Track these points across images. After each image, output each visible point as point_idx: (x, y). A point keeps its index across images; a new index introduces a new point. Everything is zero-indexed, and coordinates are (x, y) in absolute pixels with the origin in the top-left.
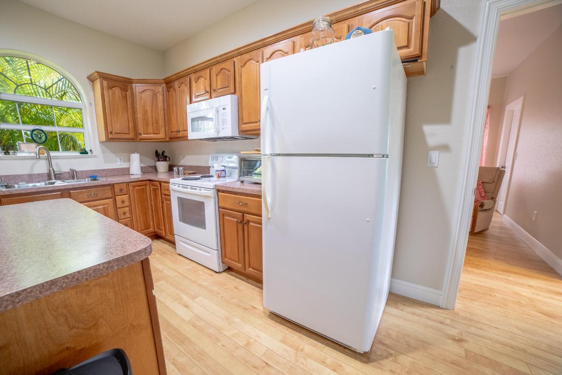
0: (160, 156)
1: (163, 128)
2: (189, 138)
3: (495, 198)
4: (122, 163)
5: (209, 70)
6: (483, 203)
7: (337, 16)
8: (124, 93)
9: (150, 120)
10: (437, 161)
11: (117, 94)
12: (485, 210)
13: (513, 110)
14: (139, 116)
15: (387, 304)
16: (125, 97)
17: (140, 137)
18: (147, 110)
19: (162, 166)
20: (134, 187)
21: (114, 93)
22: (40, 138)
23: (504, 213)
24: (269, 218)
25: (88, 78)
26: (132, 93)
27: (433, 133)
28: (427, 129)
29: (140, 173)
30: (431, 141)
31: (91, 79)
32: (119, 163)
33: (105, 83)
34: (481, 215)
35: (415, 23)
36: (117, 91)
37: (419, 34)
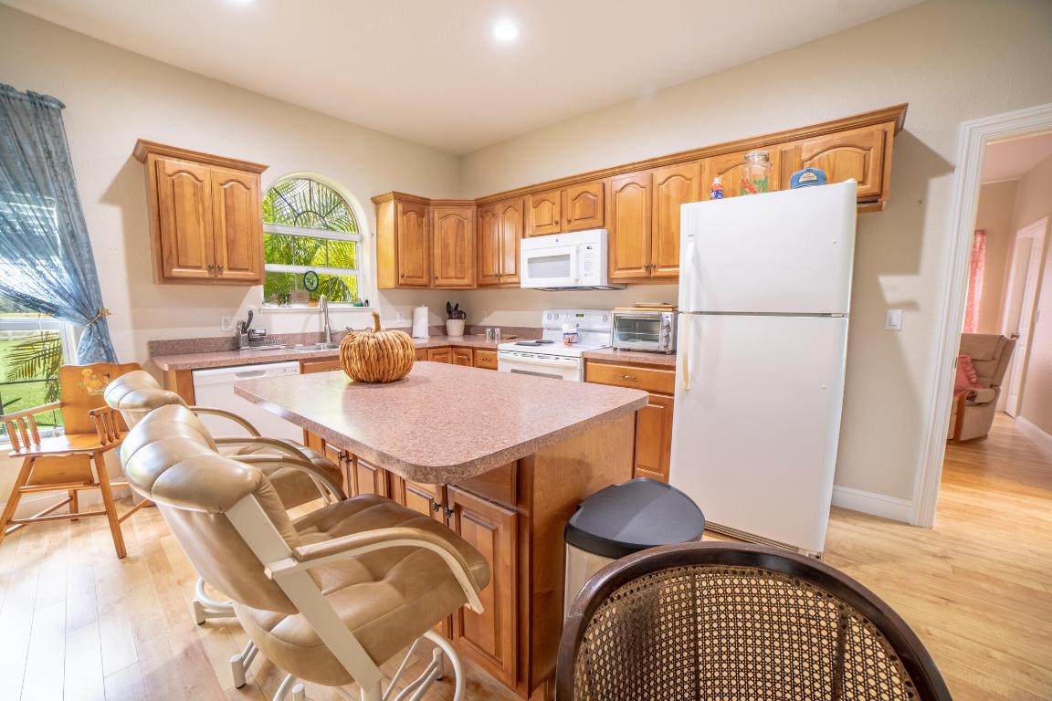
0: (453, 311)
1: (470, 271)
2: (523, 285)
3: (997, 386)
4: (403, 321)
5: (559, 192)
6: (973, 392)
7: (765, 140)
8: (420, 219)
9: (452, 258)
10: (899, 323)
11: (412, 221)
12: (980, 404)
13: (1032, 239)
14: (437, 251)
15: (831, 517)
16: (420, 226)
17: (437, 282)
18: (448, 244)
19: (455, 326)
20: (434, 355)
21: (408, 221)
22: (312, 284)
23: (1018, 413)
24: (688, 390)
25: (372, 199)
26: (429, 219)
27: (893, 286)
28: (886, 281)
29: (427, 335)
30: (890, 297)
31: (377, 202)
32: (398, 321)
33: (400, 206)
34: (971, 413)
35: (874, 155)
36: (412, 215)
37: (878, 169)
